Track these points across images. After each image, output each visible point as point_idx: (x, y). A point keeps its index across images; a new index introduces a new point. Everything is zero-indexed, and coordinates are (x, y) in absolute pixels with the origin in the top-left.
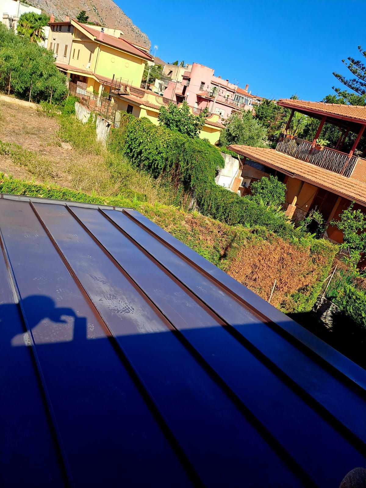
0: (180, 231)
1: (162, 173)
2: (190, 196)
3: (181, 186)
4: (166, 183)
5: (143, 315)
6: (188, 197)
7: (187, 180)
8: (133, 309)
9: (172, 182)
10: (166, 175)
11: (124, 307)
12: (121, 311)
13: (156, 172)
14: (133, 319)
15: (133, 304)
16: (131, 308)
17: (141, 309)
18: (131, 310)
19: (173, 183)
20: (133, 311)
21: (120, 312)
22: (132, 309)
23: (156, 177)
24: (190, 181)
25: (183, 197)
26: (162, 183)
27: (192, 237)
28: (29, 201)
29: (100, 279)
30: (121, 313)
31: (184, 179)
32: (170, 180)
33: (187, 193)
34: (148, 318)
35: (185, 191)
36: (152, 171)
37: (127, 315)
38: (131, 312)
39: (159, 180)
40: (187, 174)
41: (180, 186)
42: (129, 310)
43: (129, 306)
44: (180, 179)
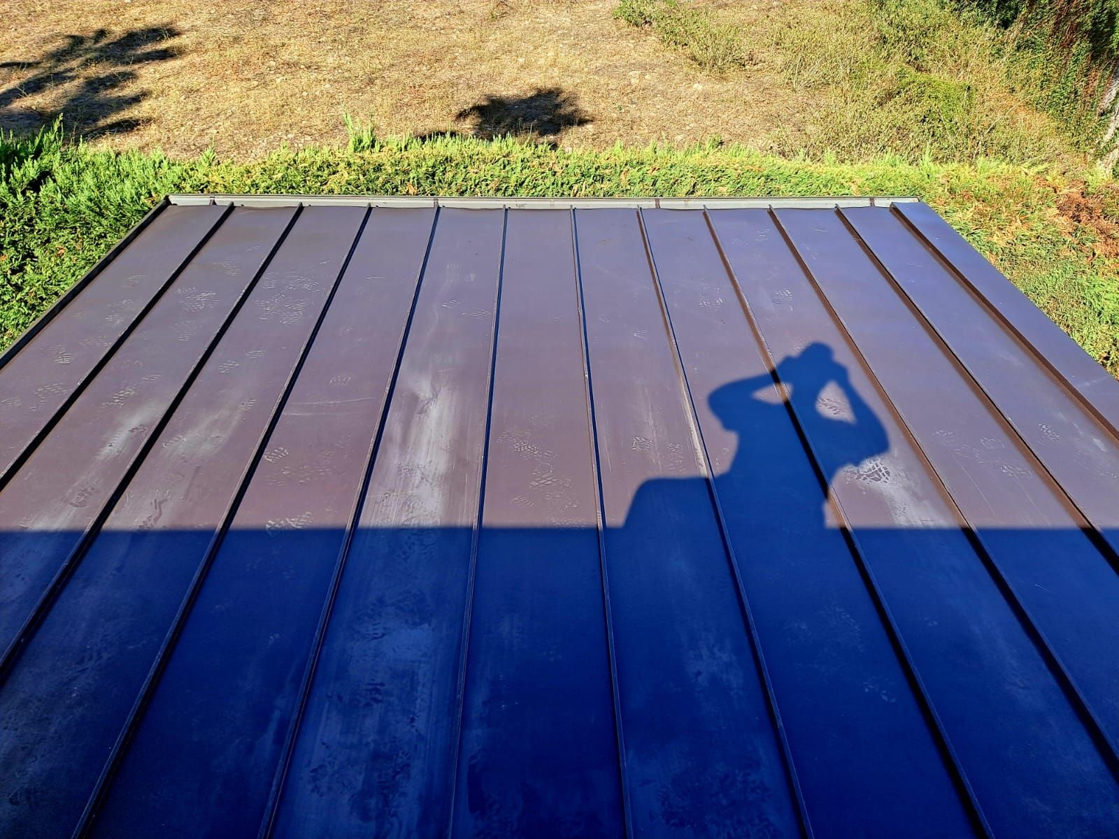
0: (1038, 238)
1: (1024, 11)
2: (1108, 72)
3: (1082, 47)
4: (1036, 37)
5: (907, 489)
6: (1102, 76)
7: (1101, 26)
8: (888, 473)
9: (1055, 33)
10: (1037, 15)
11: (871, 467)
12: (865, 476)
13: (1010, 8)
14: (885, 494)
15: (888, 461)
16: (883, 471)
17: (903, 474)
18: (883, 474)
19: (1057, 38)
20: (887, 478)
21: (862, 478)
22: (886, 472)
23: (1005, 24)
24: (1112, 32)
25: (1086, 76)
26: (1025, 39)
27: (1073, 251)
28: (703, 208)
29: (831, 403)
30: (865, 479)
31: (1094, 24)
32: (1048, 28)
33: (1100, 65)
34: (914, 494)
35: (1094, 58)
36: (997, 8)
37: (875, 484)
38: (884, 479)
39: (1016, 29)
40: (1103, 10)
41: (1078, 45)
42: (881, 474)
43: (881, 467)
44: (1080, 25)
